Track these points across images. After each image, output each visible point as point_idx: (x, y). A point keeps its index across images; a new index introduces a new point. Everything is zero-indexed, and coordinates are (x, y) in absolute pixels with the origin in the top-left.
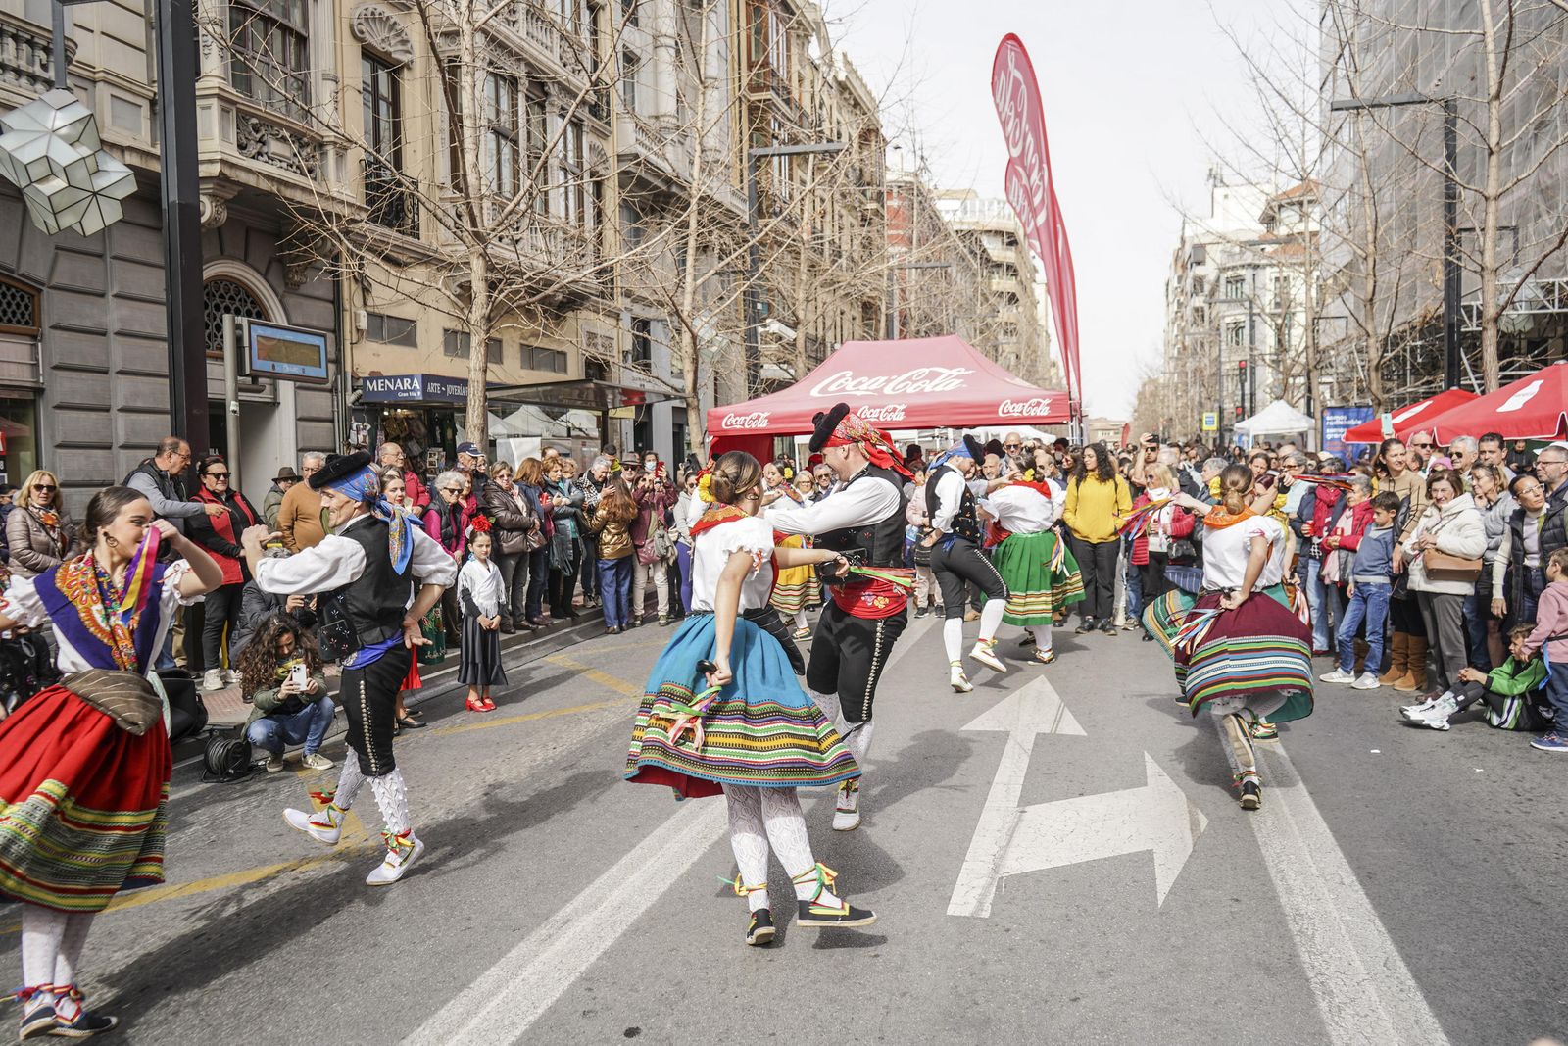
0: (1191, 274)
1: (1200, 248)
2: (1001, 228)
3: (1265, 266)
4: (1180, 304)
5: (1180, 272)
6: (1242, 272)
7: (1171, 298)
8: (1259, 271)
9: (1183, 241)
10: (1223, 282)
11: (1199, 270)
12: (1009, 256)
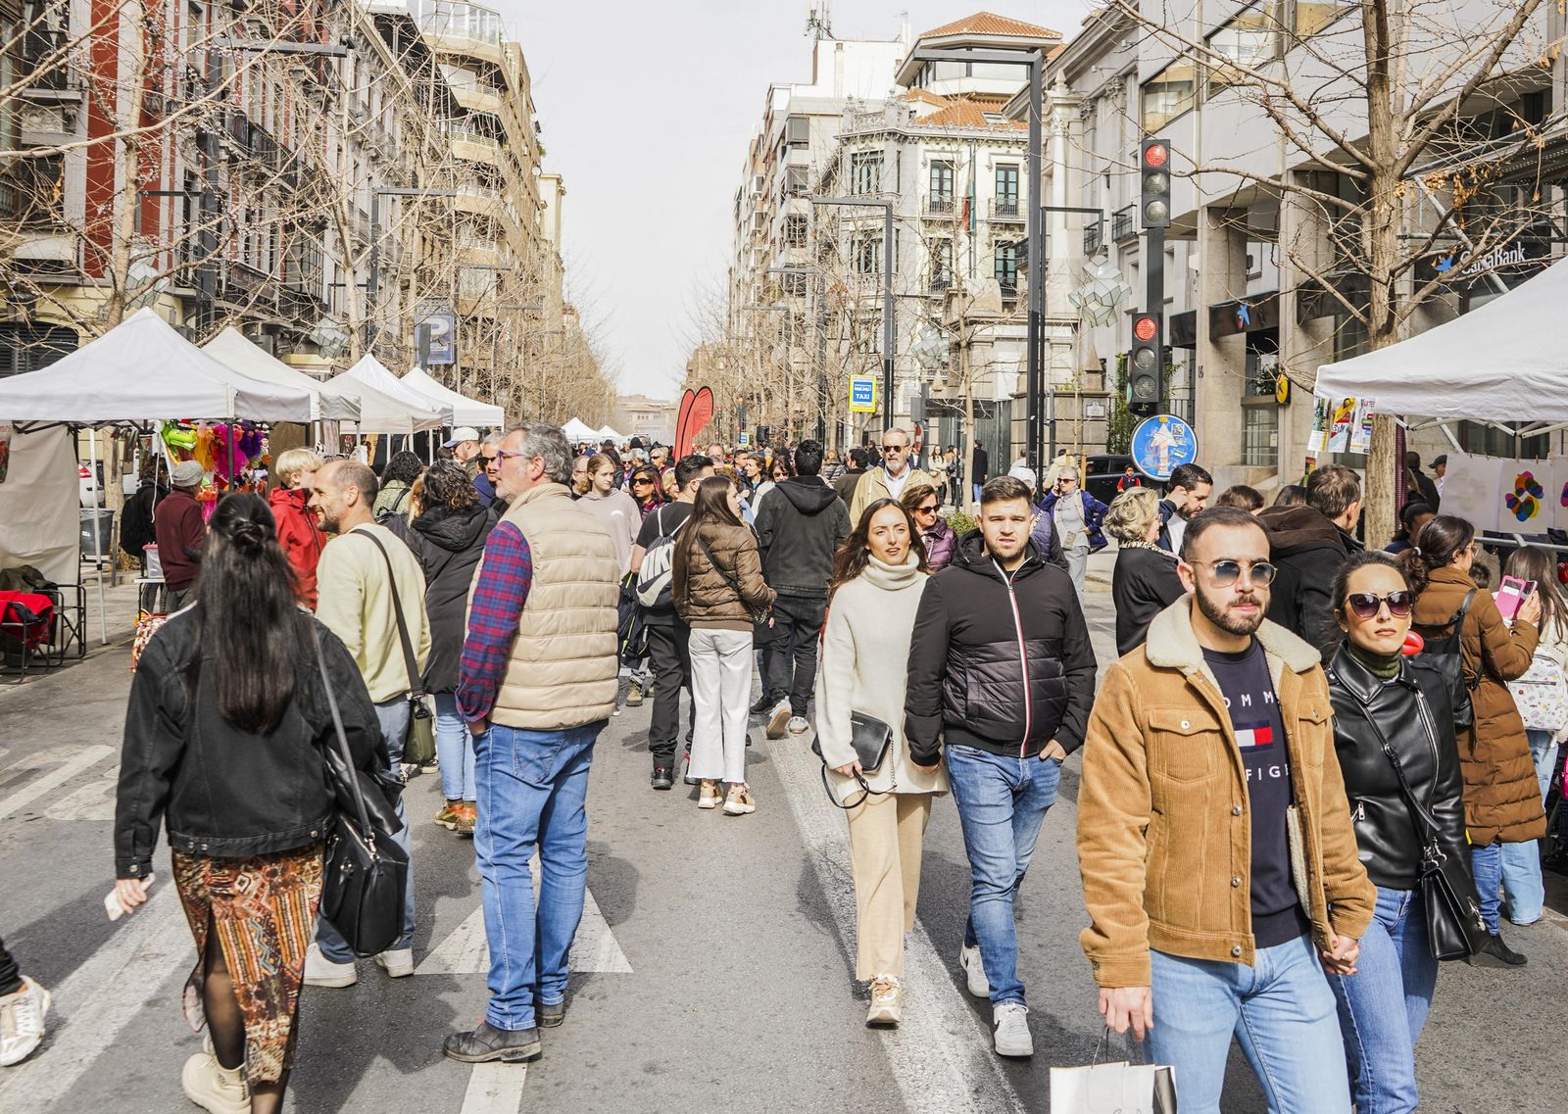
0: (781, 167)
1: (799, 120)
2: (479, 54)
3: (916, 139)
4: (762, 217)
5: (761, 170)
6: (877, 145)
7: (744, 216)
8: (907, 147)
9: (769, 119)
10: (847, 164)
11: (796, 156)
12: (489, 102)
